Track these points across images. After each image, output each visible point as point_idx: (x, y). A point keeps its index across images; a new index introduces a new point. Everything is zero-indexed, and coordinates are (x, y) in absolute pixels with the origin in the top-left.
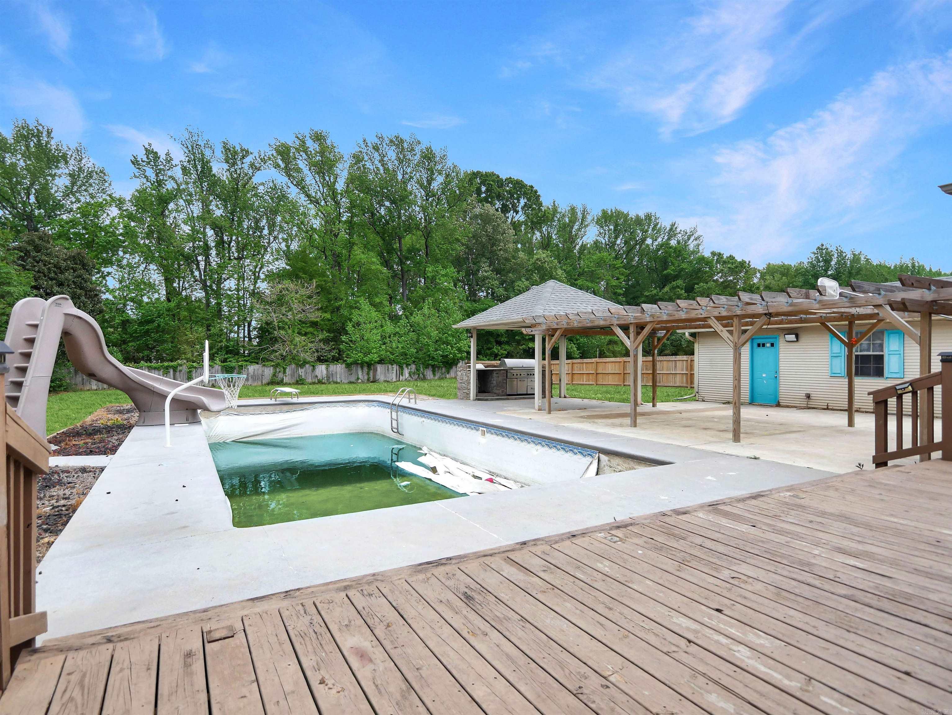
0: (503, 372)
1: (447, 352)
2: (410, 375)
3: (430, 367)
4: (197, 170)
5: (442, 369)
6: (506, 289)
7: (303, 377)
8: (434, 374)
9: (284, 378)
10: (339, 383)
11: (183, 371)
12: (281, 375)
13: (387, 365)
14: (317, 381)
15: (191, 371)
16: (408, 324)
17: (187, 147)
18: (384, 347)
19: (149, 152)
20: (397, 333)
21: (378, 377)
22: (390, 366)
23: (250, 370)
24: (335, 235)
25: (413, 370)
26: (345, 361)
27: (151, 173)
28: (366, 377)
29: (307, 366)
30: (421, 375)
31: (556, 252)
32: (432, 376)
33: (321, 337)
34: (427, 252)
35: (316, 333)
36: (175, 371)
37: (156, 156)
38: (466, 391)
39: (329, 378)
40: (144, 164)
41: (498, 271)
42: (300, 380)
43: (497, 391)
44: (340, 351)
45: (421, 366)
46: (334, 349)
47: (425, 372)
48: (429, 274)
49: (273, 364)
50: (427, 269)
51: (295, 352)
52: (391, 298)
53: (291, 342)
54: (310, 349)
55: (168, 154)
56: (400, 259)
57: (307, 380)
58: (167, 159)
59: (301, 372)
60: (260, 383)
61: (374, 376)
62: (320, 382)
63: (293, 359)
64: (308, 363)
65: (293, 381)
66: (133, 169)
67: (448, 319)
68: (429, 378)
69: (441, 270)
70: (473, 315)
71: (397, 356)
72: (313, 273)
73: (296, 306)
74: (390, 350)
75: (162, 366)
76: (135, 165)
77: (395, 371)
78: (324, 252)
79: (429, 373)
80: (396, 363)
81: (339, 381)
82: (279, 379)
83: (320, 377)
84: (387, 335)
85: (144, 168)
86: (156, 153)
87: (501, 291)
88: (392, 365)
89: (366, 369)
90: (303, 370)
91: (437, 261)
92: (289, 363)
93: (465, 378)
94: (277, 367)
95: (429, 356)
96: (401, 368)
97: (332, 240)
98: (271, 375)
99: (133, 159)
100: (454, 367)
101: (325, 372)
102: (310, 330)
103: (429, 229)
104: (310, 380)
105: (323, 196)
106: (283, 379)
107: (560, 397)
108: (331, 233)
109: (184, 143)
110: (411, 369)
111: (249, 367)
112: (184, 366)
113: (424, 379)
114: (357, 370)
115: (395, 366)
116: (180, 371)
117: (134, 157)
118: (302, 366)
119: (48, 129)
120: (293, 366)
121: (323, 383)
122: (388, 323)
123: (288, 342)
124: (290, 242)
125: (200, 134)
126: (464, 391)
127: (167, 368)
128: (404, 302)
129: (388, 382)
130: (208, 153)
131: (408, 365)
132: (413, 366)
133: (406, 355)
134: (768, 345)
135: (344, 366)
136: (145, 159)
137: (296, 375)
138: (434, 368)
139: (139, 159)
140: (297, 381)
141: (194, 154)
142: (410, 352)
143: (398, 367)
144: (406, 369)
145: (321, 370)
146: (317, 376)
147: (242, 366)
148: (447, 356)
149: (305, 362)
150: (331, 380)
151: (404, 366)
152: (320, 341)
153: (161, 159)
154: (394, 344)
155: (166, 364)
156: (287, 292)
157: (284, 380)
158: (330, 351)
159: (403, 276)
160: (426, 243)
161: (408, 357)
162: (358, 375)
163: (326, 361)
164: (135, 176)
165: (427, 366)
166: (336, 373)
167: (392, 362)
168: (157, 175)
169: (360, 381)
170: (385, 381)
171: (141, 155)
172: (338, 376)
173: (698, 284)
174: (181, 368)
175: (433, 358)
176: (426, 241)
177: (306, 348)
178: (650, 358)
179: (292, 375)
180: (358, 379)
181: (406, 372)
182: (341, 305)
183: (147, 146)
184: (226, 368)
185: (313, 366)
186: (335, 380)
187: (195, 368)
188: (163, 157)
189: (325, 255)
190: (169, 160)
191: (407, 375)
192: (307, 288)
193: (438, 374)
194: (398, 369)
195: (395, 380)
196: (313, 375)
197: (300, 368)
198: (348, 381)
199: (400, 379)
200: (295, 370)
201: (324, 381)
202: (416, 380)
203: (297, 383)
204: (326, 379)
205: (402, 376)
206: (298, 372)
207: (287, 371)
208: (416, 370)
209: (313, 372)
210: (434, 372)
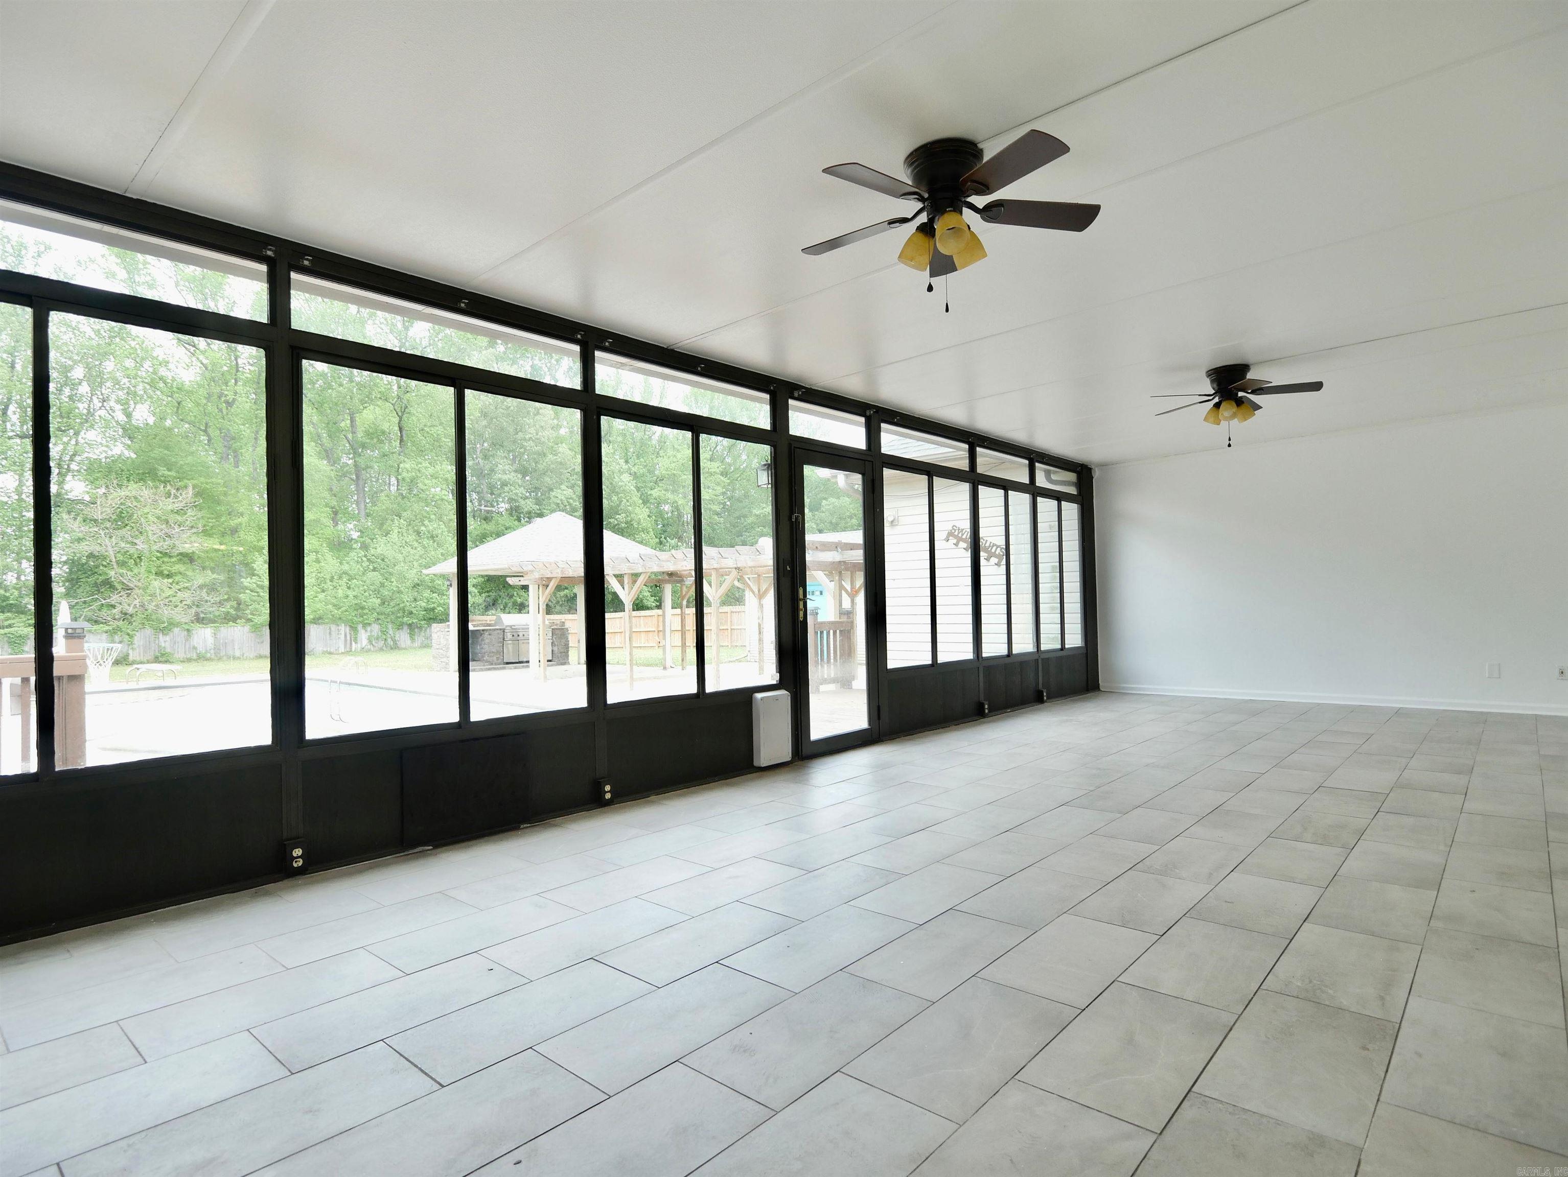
0: (499, 631)
1: (434, 603)
2: (370, 642)
3: (406, 627)
5: (424, 630)
6: (538, 502)
7: (168, 650)
8: (413, 640)
9: (130, 652)
10: (239, 658)
12: (123, 648)
13: (327, 626)
14: (195, 657)
16: (364, 559)
18: (321, 596)
20: (345, 573)
22: (333, 627)
24: (227, 402)
25: (375, 634)
26: (249, 620)
29: (176, 630)
30: (389, 640)
31: (622, 445)
32: (409, 642)
33: (200, 581)
34: (402, 436)
35: (189, 573)
38: (445, 660)
39: (219, 649)
41: (524, 472)
42: (163, 655)
43: (490, 659)
44: (239, 604)
45: (390, 626)
46: (228, 600)
47: (397, 636)
48: (405, 474)
49: (107, 628)
50: (401, 465)
51: (151, 607)
52: (336, 513)
53: (145, 589)
54: (181, 601)
56: (352, 446)
57: (176, 656)
59: (164, 641)
62: (201, 658)
63: (148, 618)
64: (178, 625)
65: (150, 657)
67: (435, 550)
68: (403, 646)
69: (426, 468)
70: (482, 542)
71: (346, 611)
72: (186, 468)
73: (153, 529)
74: (334, 601)
77: (343, 636)
78: (205, 431)
79: (403, 637)
80: (344, 622)
81: (238, 654)
83: (201, 649)
84: (328, 577)
87: (528, 505)
88: (338, 625)
90: (168, 638)
91: (421, 452)
92: (140, 626)
93: (443, 642)
94: (115, 633)
95: (403, 610)
96: (354, 629)
97: (221, 410)
101: (210, 641)
102: (180, 567)
103: (405, 402)
104: (181, 655)
106: (128, 655)
107: (579, 664)
108: (220, 397)
110: (371, 631)
113: (395, 647)
115: (342, 627)
118: (165, 631)
120: (148, 631)
121: (207, 660)
122: (329, 556)
123: (137, 591)
124: (132, 406)
126: (442, 660)
128: (359, 521)
129: (330, 653)
131: (365, 625)
132: (376, 628)
133: (363, 608)
134: (818, 593)
135: (247, 628)
137: (154, 646)
138: (412, 629)
140: (157, 657)
142: (370, 604)
143: (348, 629)
144: (363, 631)
145: (204, 636)
146: (195, 648)
148: (433, 609)
149: (172, 624)
150: (223, 653)
151: (360, 627)
152: (201, 587)
154: (340, 591)
156: (135, 504)
158: (221, 603)
159: (358, 477)
160: (399, 423)
161: (366, 611)
163: (214, 622)
165: (400, 627)
166: (233, 640)
167: (337, 620)
172: (236, 647)
173: (825, 499)
175: (411, 613)
176: (400, 421)
177: (174, 599)
178: (678, 611)
179: (147, 648)
181: (363, 636)
182: (240, 524)
184: (11, 637)
185: (188, 630)
186: (231, 653)
189: (208, 436)
191: (365, 641)
192: (176, 497)
193: (420, 639)
194: (348, 631)
195: (342, 649)
196: (187, 647)
197: (161, 635)
198: (255, 654)
199: (351, 648)
200: (152, 639)
201: (209, 655)
202: (381, 649)
203: (156, 660)
204: (212, 651)
205: (356, 643)
206: (157, 642)
207: (136, 640)
208: (380, 634)
209: (187, 640)
210: (412, 635)
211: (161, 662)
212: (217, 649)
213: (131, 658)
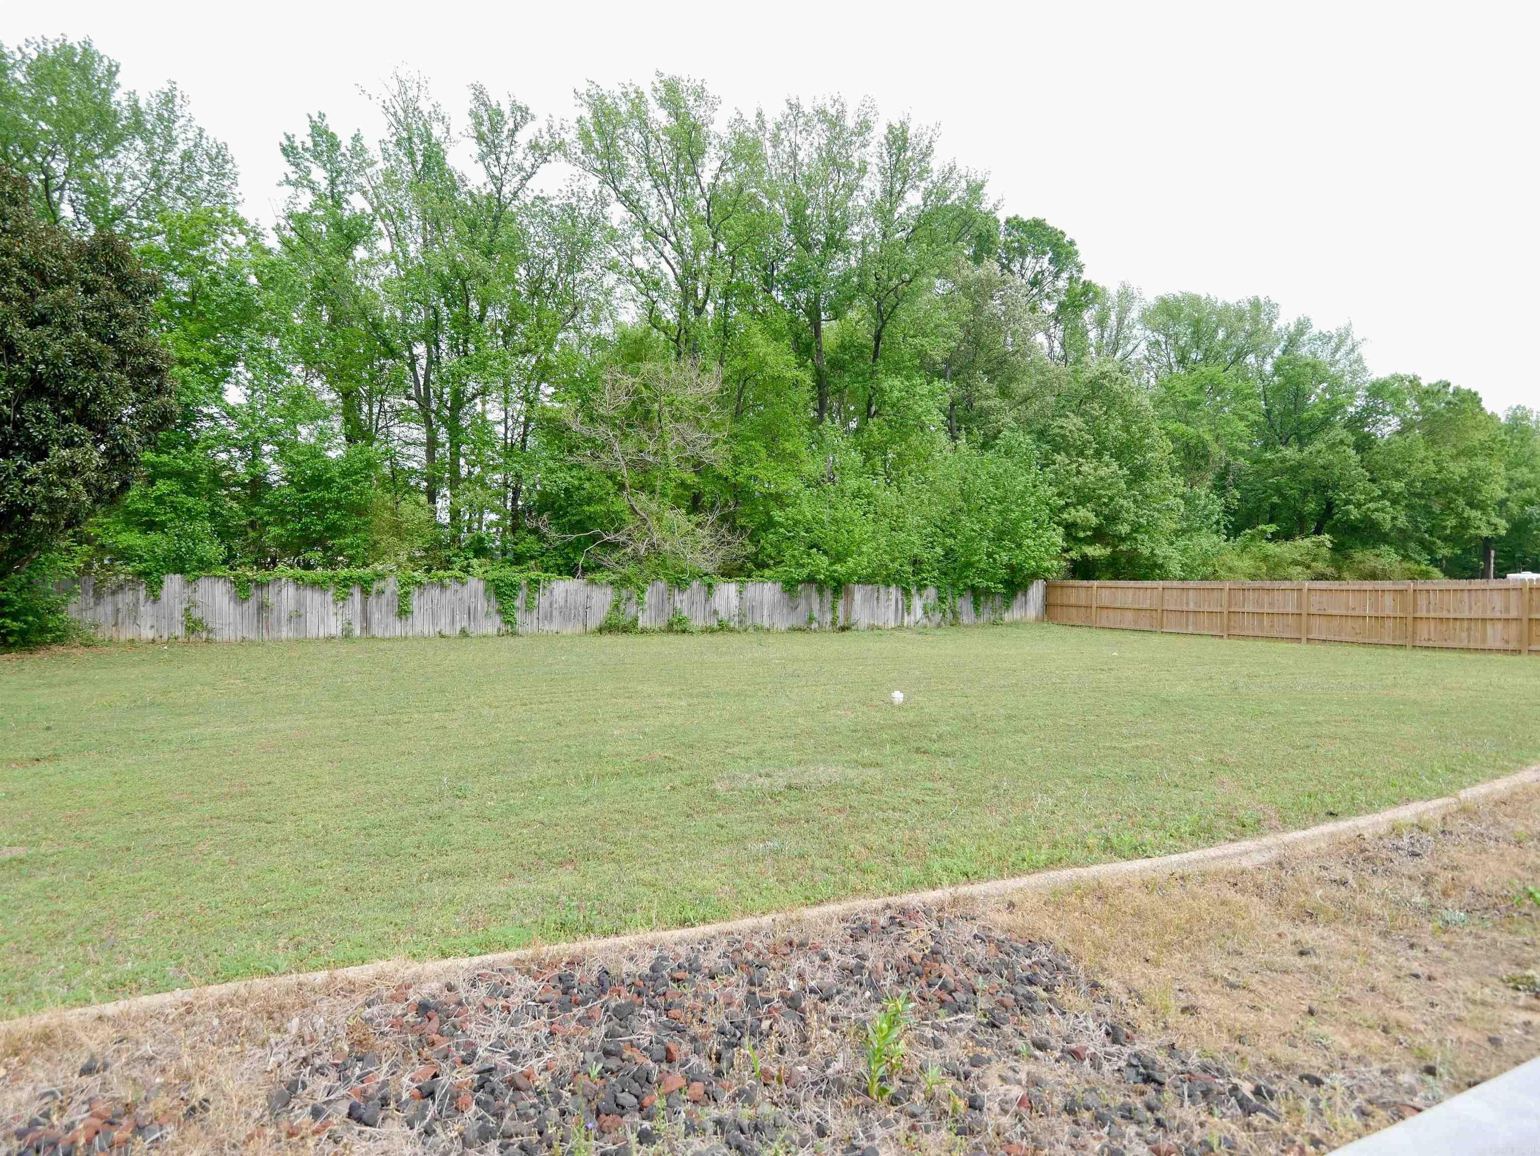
2: (926, 614)
3: (968, 594)
4: (413, 162)
5: (994, 600)
7: (685, 614)
8: (978, 616)
9: (640, 614)
10: (768, 631)
11: (388, 592)
12: (632, 610)
13: (875, 588)
14: (716, 626)
15: (407, 593)
17: (395, 113)
19: (319, 131)
21: (855, 617)
22: (882, 590)
23: (556, 592)
25: (931, 601)
26: (784, 574)
27: (319, 175)
28: (829, 617)
29: (695, 584)
30: (948, 612)
32: (972, 616)
36: (365, 592)
37: (334, 144)
39: (744, 615)
40: (307, 155)
42: (678, 622)
45: (950, 591)
47: (958, 605)
49: (613, 577)
51: (667, 549)
53: (660, 522)
55: (357, 138)
57: (694, 623)
58: (354, 148)
59: (681, 601)
60: (580, 628)
61: (848, 614)
62: (723, 627)
63: (663, 565)
64: (697, 577)
65: (663, 624)
66: (284, 167)
68: (966, 622)
71: (901, 565)
75: (331, 578)
76: (288, 156)
77: (893, 603)
78: (676, 342)
79: (965, 605)
80: (895, 582)
81: (766, 624)
82: (625, 620)
83: (722, 615)
85: (307, 164)
86: (333, 136)
88: (888, 587)
89: (828, 594)
90: (685, 597)
92: (654, 577)
94: (623, 585)
96: (906, 592)
98: (608, 608)
99: (285, 143)
100: (1019, 595)
101: (735, 602)
104: (700, 623)
105: (673, 225)
106: (636, 619)
109: (388, 104)
110: (927, 597)
111: (554, 585)
112: (391, 580)
113: (956, 623)
114: (808, 597)
115: (893, 589)
116: (380, 593)
117: (288, 138)
118: (682, 585)
119: (110, 66)
120: (662, 584)
121: (732, 630)
123: (651, 524)
125: (422, 83)
127: (346, 583)
129: (877, 628)
130: (437, 131)
131: (921, 588)
132: (932, 593)
133: (920, 562)
135: (778, 585)
136: (309, 144)
137: (668, 608)
138: (978, 595)
139: (298, 144)
140: (671, 625)
141: (408, 129)
143: (900, 592)
144: (917, 597)
145: (727, 596)
146: (716, 612)
147: (537, 582)
149: (691, 576)
150: (749, 622)
151: (914, 590)
153: (343, 150)
155: (343, 572)
157: (640, 622)
160: (879, 332)
161: (925, 567)
162: (811, 610)
163: (739, 572)
164: (288, 182)
165: (961, 592)
166: (762, 603)
167: (887, 580)
168: (333, 182)
169: (815, 625)
170: (872, 628)
171: (303, 136)
172: (765, 613)
174: (382, 585)
176: (882, 328)
179: (660, 610)
180: (811, 619)
181: (917, 604)
183: (315, 118)
184: (498, 586)
185: (709, 586)
186: (758, 622)
187: (419, 584)
188: (346, 142)
190: (358, 150)
191: (919, 613)
193: (986, 615)
194: (900, 598)
195: (892, 624)
196: (708, 609)
197: (676, 591)
198: (787, 625)
199: (902, 622)
200: (666, 596)
201: (732, 624)
202: (939, 626)
203: (670, 629)
204: (736, 619)
205: (909, 614)
206: (671, 601)
207: (646, 597)
208: (937, 603)
209: (707, 600)
210: (976, 605)
211: (677, 631)
212: (742, 616)
213: (640, 624)
